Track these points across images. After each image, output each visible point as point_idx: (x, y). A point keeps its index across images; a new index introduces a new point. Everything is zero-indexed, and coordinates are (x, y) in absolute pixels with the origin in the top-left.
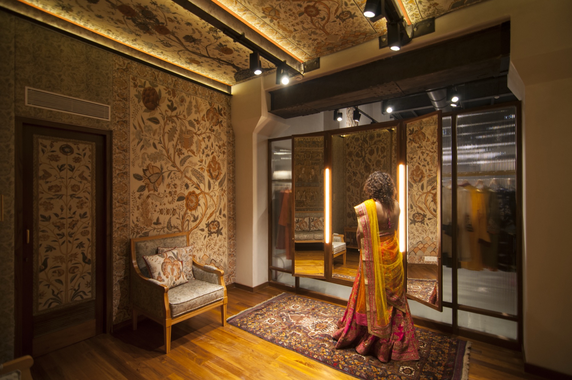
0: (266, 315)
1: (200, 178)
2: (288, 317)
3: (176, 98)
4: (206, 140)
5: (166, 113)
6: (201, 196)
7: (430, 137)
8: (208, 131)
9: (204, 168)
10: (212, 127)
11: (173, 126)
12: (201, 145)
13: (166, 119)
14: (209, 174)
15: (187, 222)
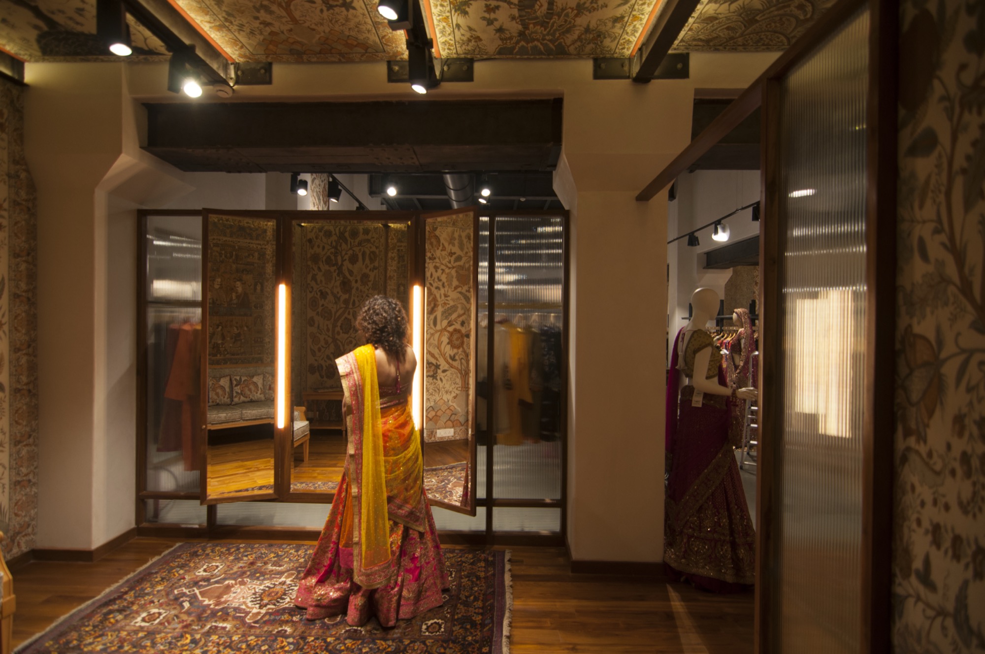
0: (135, 608)
2: (195, 596)
7: (446, 245)
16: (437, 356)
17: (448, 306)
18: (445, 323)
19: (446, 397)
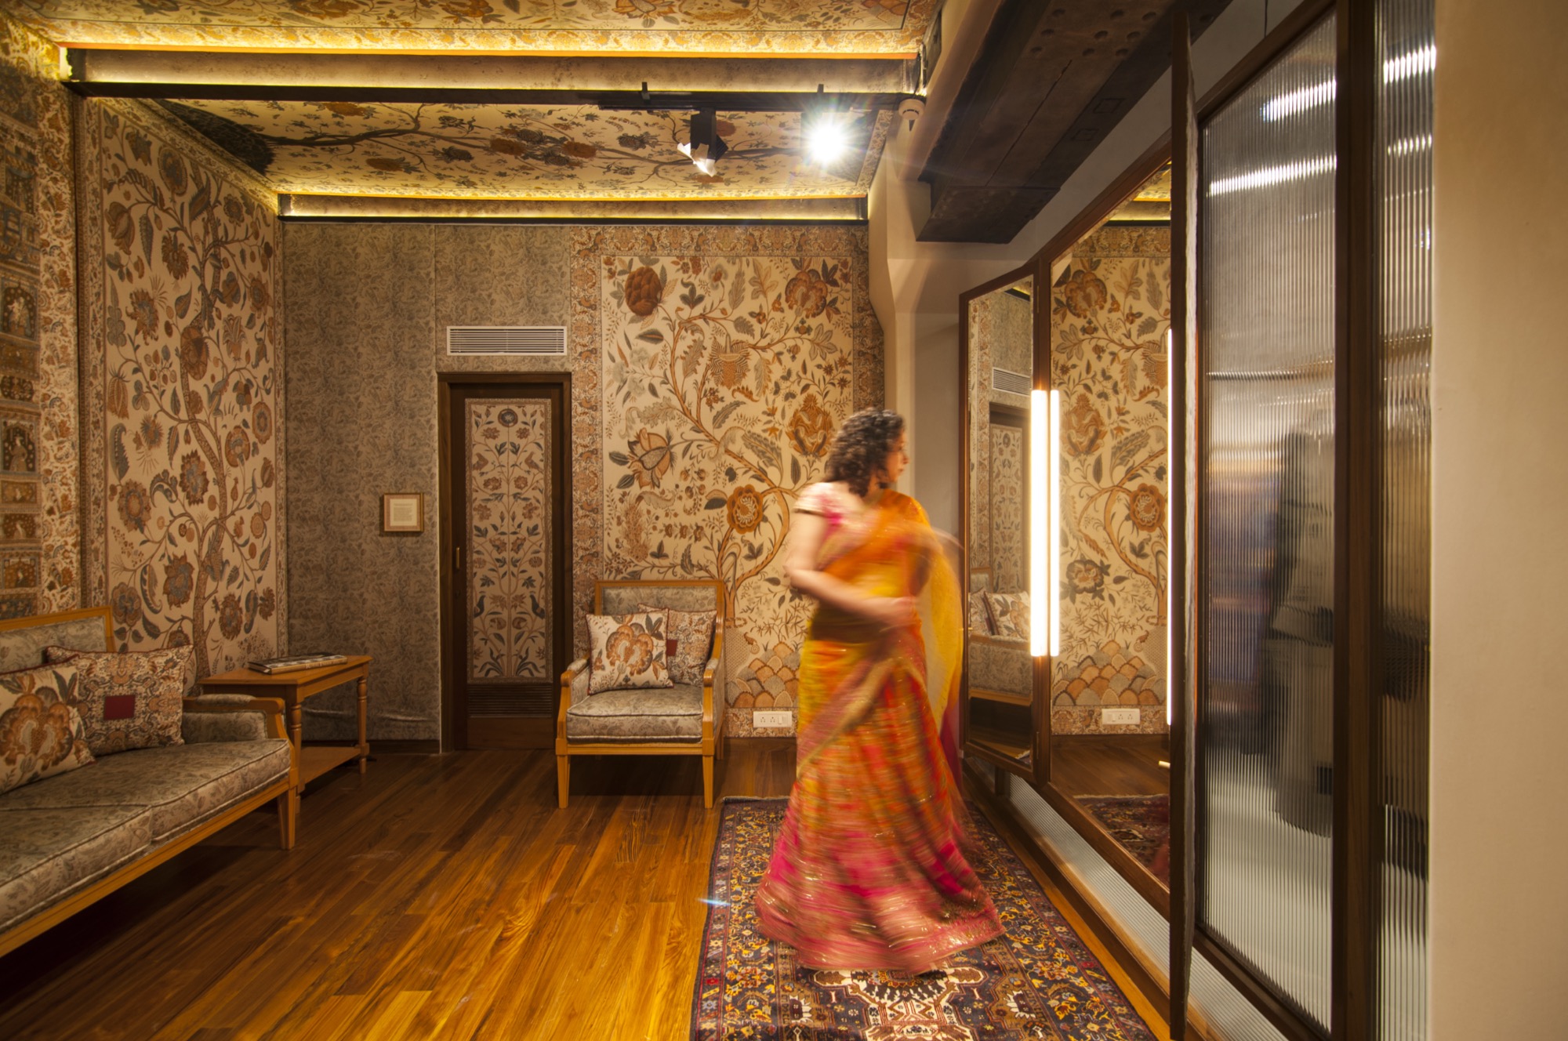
1: (768, 455)
3: (701, 274)
4: (786, 358)
5: (678, 315)
6: (770, 497)
8: (792, 333)
9: (780, 428)
10: (803, 322)
11: (694, 341)
12: (770, 372)
13: (677, 328)
14: (794, 442)
15: (731, 559)
16: (1102, 546)
17: (1126, 434)
18: (1120, 472)
19: (1122, 638)
